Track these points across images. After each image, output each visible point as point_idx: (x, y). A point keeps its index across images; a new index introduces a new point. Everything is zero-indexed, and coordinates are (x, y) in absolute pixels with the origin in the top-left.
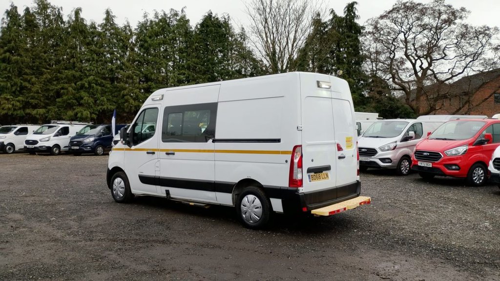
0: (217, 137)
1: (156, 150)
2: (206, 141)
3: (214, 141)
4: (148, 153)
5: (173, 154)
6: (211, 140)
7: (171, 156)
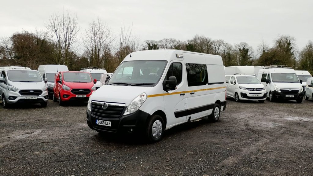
0: (209, 82)
1: (185, 92)
2: (206, 84)
3: (209, 84)
4: (181, 95)
5: (193, 93)
6: (207, 84)
7: (193, 95)
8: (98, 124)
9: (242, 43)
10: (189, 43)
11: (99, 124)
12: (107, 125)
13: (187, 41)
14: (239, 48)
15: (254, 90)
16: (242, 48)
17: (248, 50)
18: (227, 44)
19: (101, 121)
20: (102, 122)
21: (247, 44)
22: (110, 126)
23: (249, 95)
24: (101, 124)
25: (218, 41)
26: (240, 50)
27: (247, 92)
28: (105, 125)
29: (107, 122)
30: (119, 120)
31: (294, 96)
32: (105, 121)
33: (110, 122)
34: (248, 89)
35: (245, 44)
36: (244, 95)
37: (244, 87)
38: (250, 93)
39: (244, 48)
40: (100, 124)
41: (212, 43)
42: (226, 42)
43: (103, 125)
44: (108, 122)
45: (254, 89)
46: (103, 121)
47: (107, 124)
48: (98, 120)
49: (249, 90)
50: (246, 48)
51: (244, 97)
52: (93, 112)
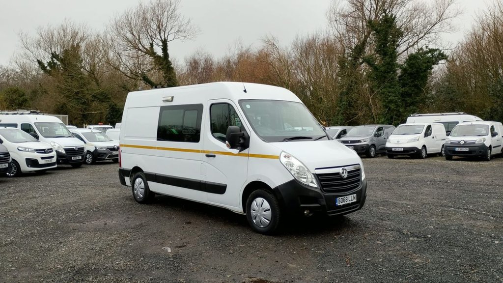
8: (339, 205)
11: (341, 204)
12: (351, 202)
15: (45, 153)
19: (343, 197)
20: (345, 199)
22: (356, 201)
23: (41, 162)
24: (343, 203)
27: (37, 156)
28: (348, 202)
29: (350, 196)
30: (362, 188)
31: (80, 158)
32: (348, 196)
33: (354, 195)
34: (37, 150)
36: (32, 162)
37: (29, 149)
38: (43, 158)
43: (346, 203)
44: (352, 195)
45: (44, 150)
46: (345, 197)
47: (350, 200)
48: (337, 199)
49: (38, 153)
51: (32, 166)
52: (324, 189)
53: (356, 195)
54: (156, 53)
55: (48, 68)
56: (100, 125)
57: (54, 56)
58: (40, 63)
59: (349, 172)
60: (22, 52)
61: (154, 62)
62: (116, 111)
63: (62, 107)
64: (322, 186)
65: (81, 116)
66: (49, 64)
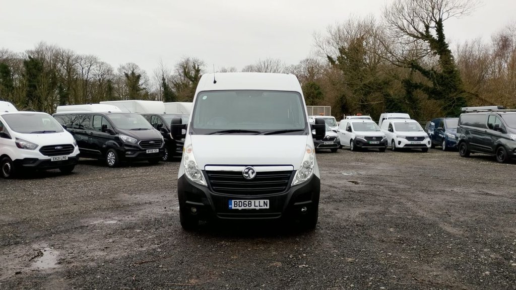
8: (233, 208)
9: (129, 65)
10: (30, 57)
11: (238, 208)
12: (258, 208)
13: (25, 53)
14: (124, 72)
16: (130, 73)
17: (139, 76)
18: (103, 63)
19: (243, 201)
20: (246, 203)
21: (138, 66)
22: (268, 207)
24: (243, 208)
25: (87, 58)
26: (127, 75)
28: (253, 207)
29: (257, 201)
30: (287, 195)
32: (253, 201)
33: (266, 201)
35: (134, 67)
39: (133, 73)
40: (240, 208)
41: (76, 60)
42: (102, 60)
43: (247, 208)
44: (262, 201)
46: (247, 201)
47: (257, 205)
48: (233, 201)
50: (137, 72)
52: (214, 187)
53: (268, 201)
54: (432, 36)
55: (337, 62)
56: (359, 115)
57: (342, 50)
58: (329, 58)
59: (258, 173)
60: (316, 49)
61: (430, 46)
62: (390, 101)
63: (342, 98)
64: (211, 185)
65: (360, 106)
66: (339, 58)
